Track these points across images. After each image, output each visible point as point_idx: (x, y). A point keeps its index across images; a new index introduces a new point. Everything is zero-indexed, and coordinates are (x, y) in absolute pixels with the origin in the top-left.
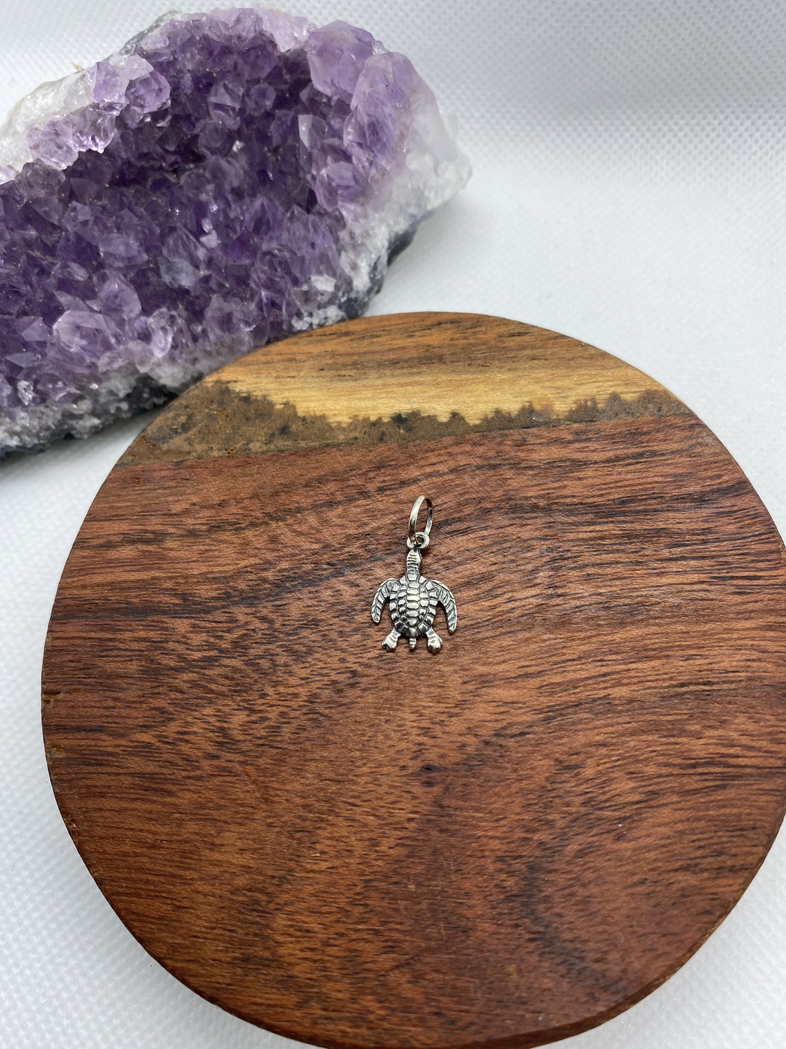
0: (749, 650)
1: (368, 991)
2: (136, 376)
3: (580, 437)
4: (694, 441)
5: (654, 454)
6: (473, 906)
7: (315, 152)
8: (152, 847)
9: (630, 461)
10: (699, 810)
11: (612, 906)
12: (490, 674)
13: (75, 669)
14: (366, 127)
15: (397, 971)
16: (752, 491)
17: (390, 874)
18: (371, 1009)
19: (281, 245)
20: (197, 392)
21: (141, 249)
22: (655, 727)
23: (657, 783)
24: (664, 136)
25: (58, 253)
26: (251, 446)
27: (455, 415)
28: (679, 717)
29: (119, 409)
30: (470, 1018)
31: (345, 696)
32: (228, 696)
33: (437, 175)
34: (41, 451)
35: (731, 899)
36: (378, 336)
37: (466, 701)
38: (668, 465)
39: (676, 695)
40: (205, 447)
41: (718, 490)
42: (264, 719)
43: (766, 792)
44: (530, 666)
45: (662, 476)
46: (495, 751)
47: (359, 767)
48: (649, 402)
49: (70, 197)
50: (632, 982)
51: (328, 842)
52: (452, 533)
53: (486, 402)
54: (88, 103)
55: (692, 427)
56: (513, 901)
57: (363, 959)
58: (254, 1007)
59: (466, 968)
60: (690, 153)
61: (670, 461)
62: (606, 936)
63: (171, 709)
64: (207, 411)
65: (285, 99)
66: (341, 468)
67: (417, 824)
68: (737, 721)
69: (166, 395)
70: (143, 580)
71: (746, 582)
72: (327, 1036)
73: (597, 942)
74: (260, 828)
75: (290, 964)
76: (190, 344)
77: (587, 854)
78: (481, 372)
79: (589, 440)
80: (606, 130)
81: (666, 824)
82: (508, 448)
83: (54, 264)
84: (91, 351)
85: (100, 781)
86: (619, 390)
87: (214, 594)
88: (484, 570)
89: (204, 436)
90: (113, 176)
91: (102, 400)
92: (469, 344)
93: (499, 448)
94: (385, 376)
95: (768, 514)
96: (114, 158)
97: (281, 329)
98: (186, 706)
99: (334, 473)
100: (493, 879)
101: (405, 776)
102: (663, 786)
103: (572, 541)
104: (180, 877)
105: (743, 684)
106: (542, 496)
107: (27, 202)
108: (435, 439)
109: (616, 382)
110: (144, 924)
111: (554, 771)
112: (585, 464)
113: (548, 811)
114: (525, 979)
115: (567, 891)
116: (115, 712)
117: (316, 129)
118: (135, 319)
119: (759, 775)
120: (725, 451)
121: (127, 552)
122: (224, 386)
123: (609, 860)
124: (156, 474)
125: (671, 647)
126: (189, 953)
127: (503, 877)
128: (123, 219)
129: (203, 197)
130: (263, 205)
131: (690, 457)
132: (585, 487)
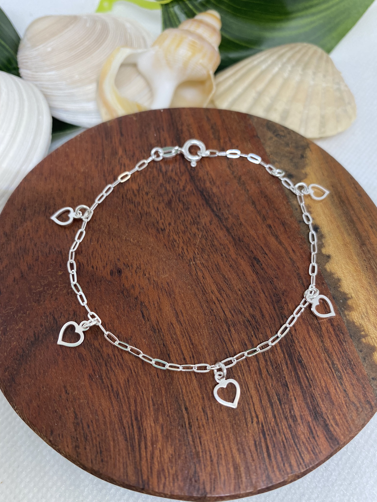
0: (218, 453)
3: (337, 330)
4: (358, 405)
5: (341, 378)
6: (50, 303)
9: (330, 363)
10: (110, 424)
15: (19, 272)
22: (157, 393)
23: (123, 396)
26: (276, 164)
27: (328, 257)
28: (166, 408)
31: (152, 229)
35: (60, 447)
37: (158, 285)
38: (336, 389)
39: (179, 405)
40: (270, 145)
41: (327, 425)
42: (135, 196)
43: (125, 469)
44: (183, 315)
45: (326, 385)
46: (133, 303)
47: (117, 240)
52: (253, 265)
53: (344, 273)
55: (369, 403)
57: (25, 256)
61: (338, 390)
62: (37, 374)
66: (276, 205)
67: (91, 271)
68: (169, 446)
71: (265, 450)
73: (34, 369)
75: (23, 225)
77: (81, 359)
78: (362, 265)
79: (337, 336)
81: (100, 404)
88: (235, 285)
89: (276, 144)
94: (341, 218)
95: (320, 464)
99: (273, 202)
101: (115, 261)
102: (122, 400)
105: (194, 450)
112: (320, 335)
116: (130, 139)
119: (135, 463)
121: (207, 127)
123: (78, 372)
131: (346, 403)
132: (305, 338)
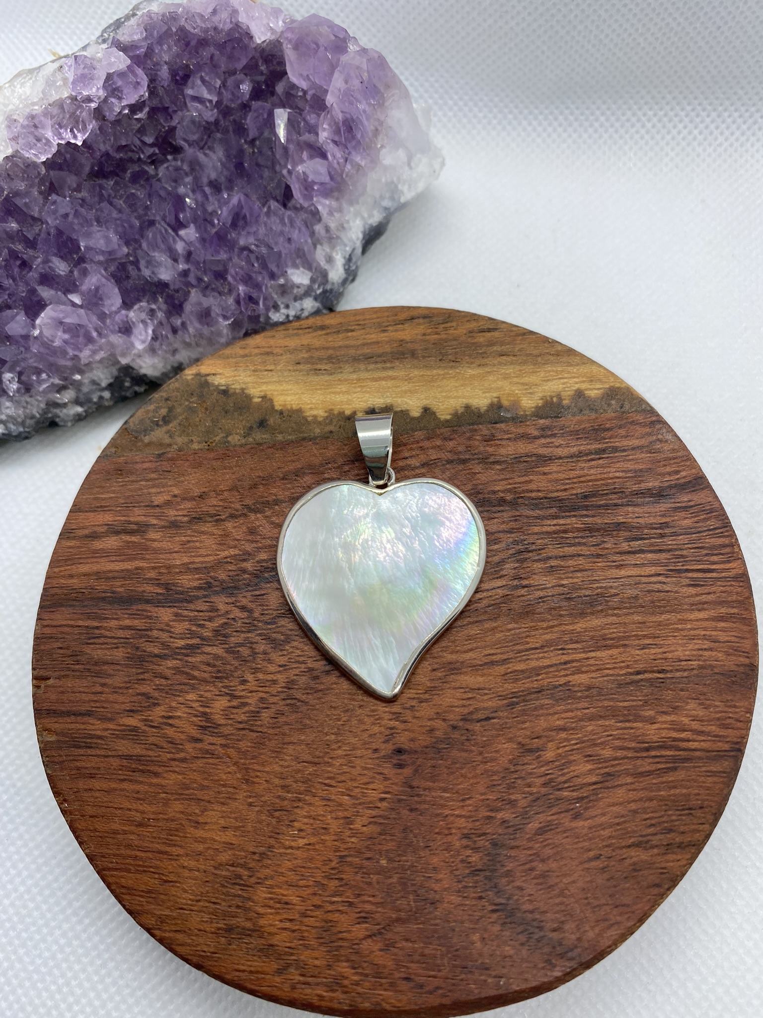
0: (702, 639)
1: (343, 958)
2: (118, 367)
3: (545, 433)
4: (655, 438)
5: (615, 449)
6: (440, 880)
7: (291, 147)
8: (140, 825)
9: (593, 456)
10: (651, 791)
11: (570, 879)
12: (458, 662)
13: (64, 656)
14: (341, 124)
15: (369, 940)
16: (709, 487)
17: (363, 850)
18: (345, 975)
19: (258, 240)
20: (177, 385)
21: (121, 242)
22: (613, 713)
23: (613, 766)
24: (633, 126)
25: (39, 246)
26: (230, 439)
27: (426, 410)
28: (634, 703)
29: (101, 398)
30: (436, 982)
31: (321, 683)
32: (210, 682)
33: (410, 168)
34: (26, 438)
35: (679, 873)
36: (353, 331)
37: (435, 687)
38: (629, 460)
39: (632, 682)
40: (186, 439)
41: (676, 485)
42: (245, 704)
43: (714, 774)
44: (493, 654)
45: (622, 471)
46: (462, 735)
47: (334, 750)
48: (612, 398)
49: (50, 188)
50: (587, 949)
51: (306, 820)
53: (456, 397)
54: (66, 95)
55: (653, 423)
56: (477, 875)
57: (338, 929)
58: (237, 974)
59: (433, 936)
60: (657, 144)
61: (631, 457)
62: (563, 908)
63: (156, 694)
64: (187, 403)
65: (262, 91)
66: (316, 461)
67: (389, 803)
68: (688, 707)
69: (146, 384)
70: (127, 570)
71: (700, 575)
72: (305, 999)
73: (556, 913)
74: (241, 807)
75: (269, 933)
76: (169, 336)
77: (547, 831)
78: (452, 367)
79: (554, 435)
80: (576, 120)
81: (621, 804)
82: (477, 443)
83: (37, 258)
84: (73, 344)
85: (89, 764)
86: (583, 386)
87: (196, 584)
89: (184, 429)
90: (92, 168)
91: (85, 389)
92: (441, 339)
93: (469, 443)
94: (360, 370)
95: (723, 509)
96: (93, 149)
97: (259, 322)
98: (170, 692)
99: (310, 466)
100: (458, 855)
101: (378, 758)
102: (617, 768)
103: (536, 534)
104: (166, 853)
105: (695, 672)
106: (509, 491)
107: (7, 195)
108: (407, 433)
109: (581, 379)
110: (134, 897)
111: (516, 754)
112: (550, 459)
113: (511, 791)
114: (487, 947)
115: (528, 866)
116: (103, 697)
117: (291, 124)
118: (117, 313)
119: (708, 758)
120: (685, 448)
121: (112, 542)
122: (203, 379)
123: (567, 837)
124: (138, 466)
125: (629, 636)
126: (176, 924)
127: (469, 852)
128: (102, 211)
129: (182, 190)
130: (240, 201)
131: (650, 453)
132: (550, 481)
